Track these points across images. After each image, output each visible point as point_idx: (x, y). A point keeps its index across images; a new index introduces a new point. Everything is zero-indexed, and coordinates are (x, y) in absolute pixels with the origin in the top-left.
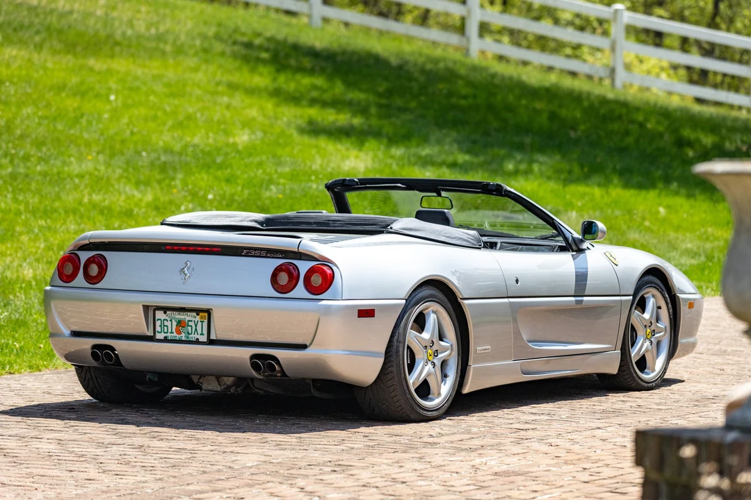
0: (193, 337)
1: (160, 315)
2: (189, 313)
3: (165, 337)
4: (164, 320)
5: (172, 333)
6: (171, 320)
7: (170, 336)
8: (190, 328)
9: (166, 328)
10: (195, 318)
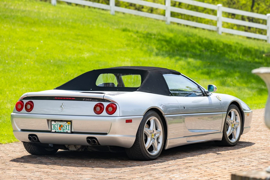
0: (65, 131)
1: (53, 123)
2: (64, 122)
3: (55, 131)
4: (55, 125)
6: (57, 125)
7: (57, 131)
8: (64, 128)
9: (55, 128)
10: (66, 124)
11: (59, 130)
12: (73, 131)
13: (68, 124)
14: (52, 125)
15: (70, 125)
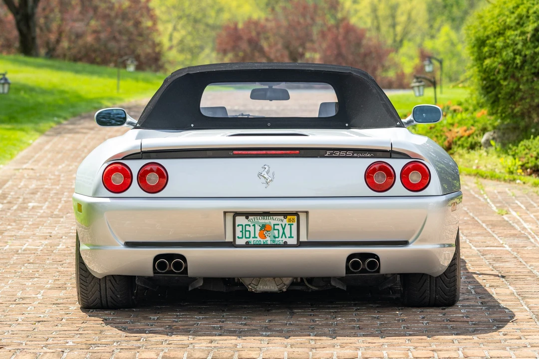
0: (280, 240)
1: (240, 220)
2: (274, 217)
3: (247, 243)
4: (246, 225)
5: (255, 237)
6: (254, 225)
7: (252, 241)
8: (276, 232)
9: (248, 233)
10: (282, 221)
11: (259, 239)
12: (303, 238)
13: (290, 220)
14: (238, 225)
15: (295, 224)
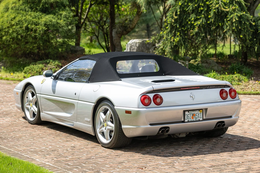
0: (198, 119)
1: (187, 113)
2: (196, 111)
3: (188, 121)
4: (188, 115)
5: (190, 119)
7: (190, 120)
9: (188, 117)
10: (198, 112)
11: (192, 119)
12: (204, 118)
13: (200, 112)
14: (186, 115)
15: (202, 113)
